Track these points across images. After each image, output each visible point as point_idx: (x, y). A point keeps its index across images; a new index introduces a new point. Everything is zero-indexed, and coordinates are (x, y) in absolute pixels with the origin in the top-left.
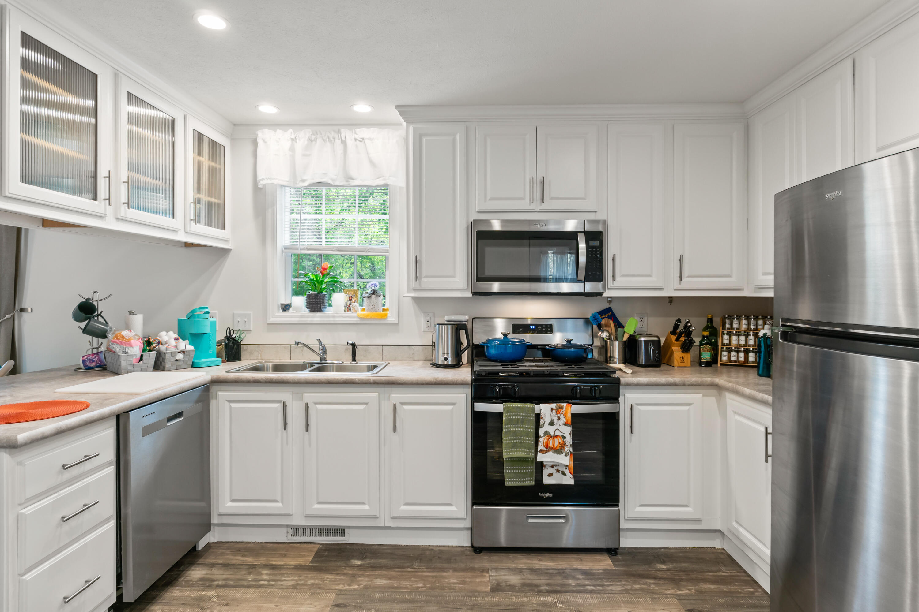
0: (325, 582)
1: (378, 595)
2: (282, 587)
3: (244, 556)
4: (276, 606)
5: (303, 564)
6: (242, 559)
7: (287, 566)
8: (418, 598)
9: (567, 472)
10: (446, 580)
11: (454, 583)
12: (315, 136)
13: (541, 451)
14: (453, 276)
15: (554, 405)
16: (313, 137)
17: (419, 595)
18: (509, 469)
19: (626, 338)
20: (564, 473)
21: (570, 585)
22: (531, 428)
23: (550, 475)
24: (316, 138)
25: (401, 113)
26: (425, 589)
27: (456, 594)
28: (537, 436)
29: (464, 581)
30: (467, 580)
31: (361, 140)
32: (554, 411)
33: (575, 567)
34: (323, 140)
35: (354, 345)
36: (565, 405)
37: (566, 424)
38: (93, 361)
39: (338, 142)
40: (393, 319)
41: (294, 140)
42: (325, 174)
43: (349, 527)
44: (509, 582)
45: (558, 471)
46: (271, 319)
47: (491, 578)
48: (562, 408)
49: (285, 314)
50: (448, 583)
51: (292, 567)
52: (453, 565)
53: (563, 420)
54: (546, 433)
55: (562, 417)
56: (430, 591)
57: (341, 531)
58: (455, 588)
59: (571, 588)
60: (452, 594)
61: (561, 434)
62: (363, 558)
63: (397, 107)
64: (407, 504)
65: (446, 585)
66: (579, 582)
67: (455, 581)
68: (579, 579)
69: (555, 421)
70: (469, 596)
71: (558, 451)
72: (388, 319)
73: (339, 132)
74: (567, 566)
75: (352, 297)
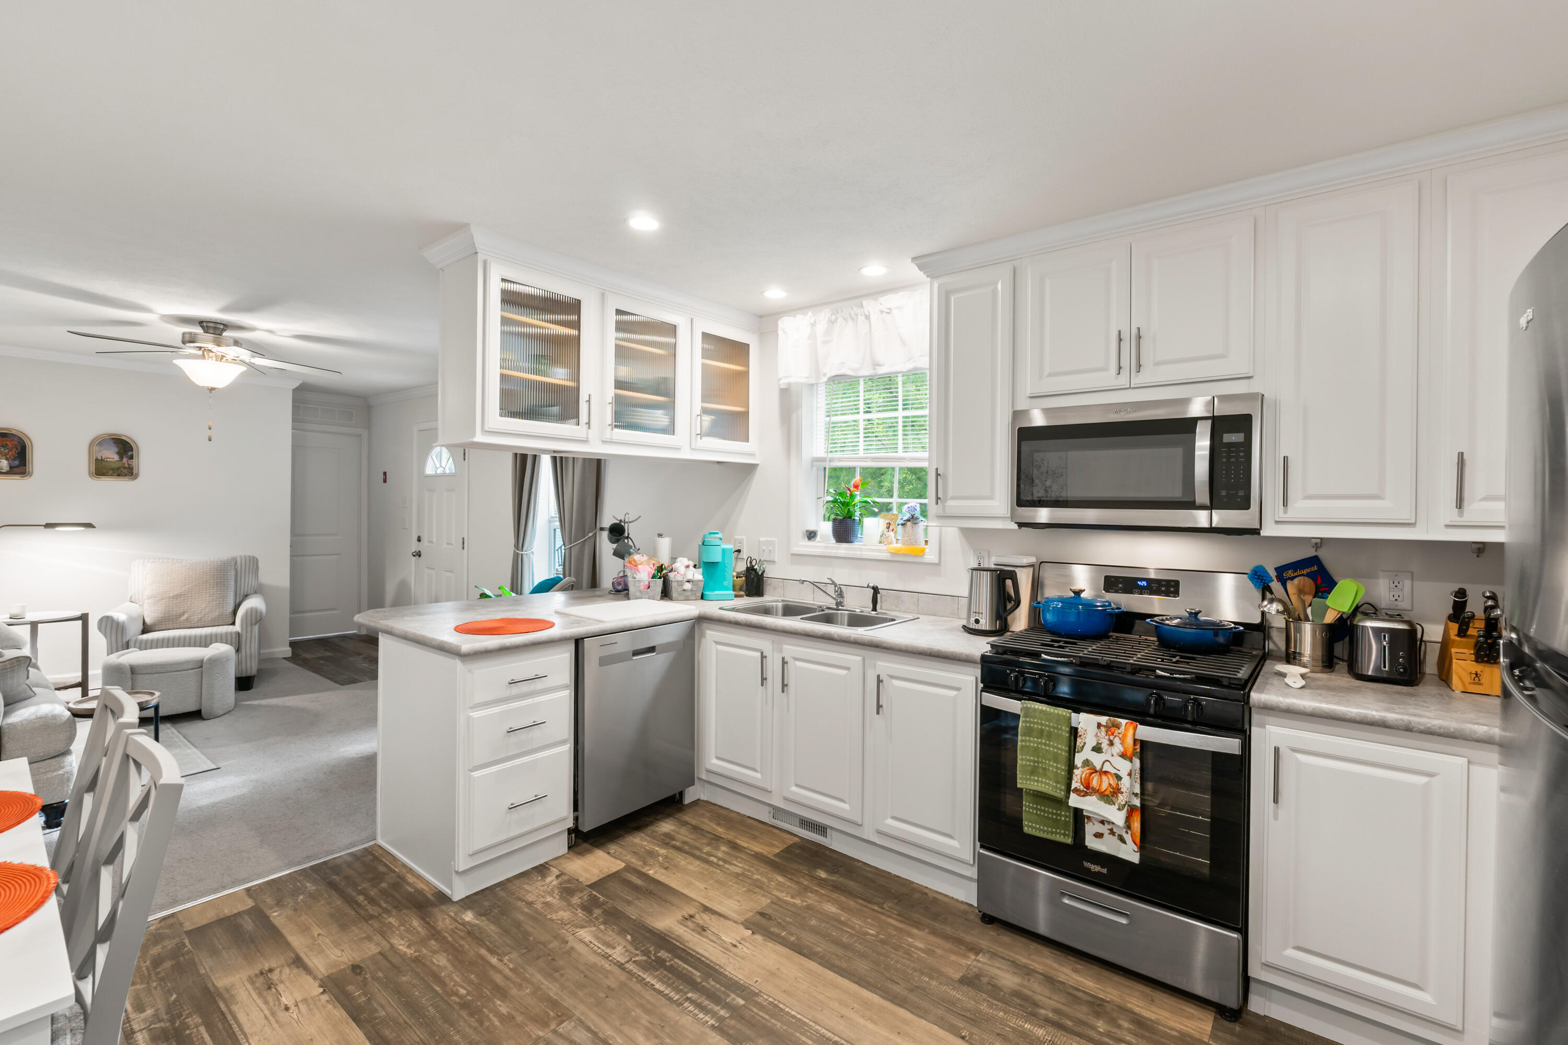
0: (772, 883)
1: (813, 922)
2: (726, 870)
3: (718, 824)
4: (705, 888)
5: (765, 853)
6: (715, 827)
7: (748, 850)
8: (856, 946)
9: (1128, 838)
10: (910, 940)
11: (917, 948)
12: (835, 316)
13: (1076, 791)
15: (1104, 720)
16: (834, 317)
17: (860, 943)
20: (1122, 840)
21: (1094, 1028)
22: (1061, 750)
23: (1099, 835)
24: (837, 318)
25: (920, 267)
26: (874, 938)
27: (908, 962)
29: (933, 951)
30: (939, 952)
31: (889, 311)
32: (1103, 729)
33: (1129, 1005)
34: (845, 319)
35: (876, 590)
36: (1124, 722)
37: (1123, 756)
38: (620, 584)
39: (861, 318)
40: (932, 557)
41: (813, 325)
44: (997, 979)
45: (1112, 832)
46: (795, 549)
47: (975, 963)
48: (1118, 726)
49: (811, 543)
50: (910, 945)
51: (753, 853)
52: (936, 924)
53: (1118, 748)
54: (1087, 763)
55: (1117, 741)
56: (878, 944)
58: (913, 955)
59: (1093, 1034)
60: (903, 960)
61: (1113, 771)
62: (831, 872)
63: (914, 259)
64: (894, 818)
65: (905, 946)
66: (1114, 1030)
67: (921, 946)
68: (1119, 1027)
69: (1105, 746)
70: (922, 973)
71: (1109, 797)
72: (926, 557)
73: (861, 306)
74: (1115, 999)
75: (890, 524)
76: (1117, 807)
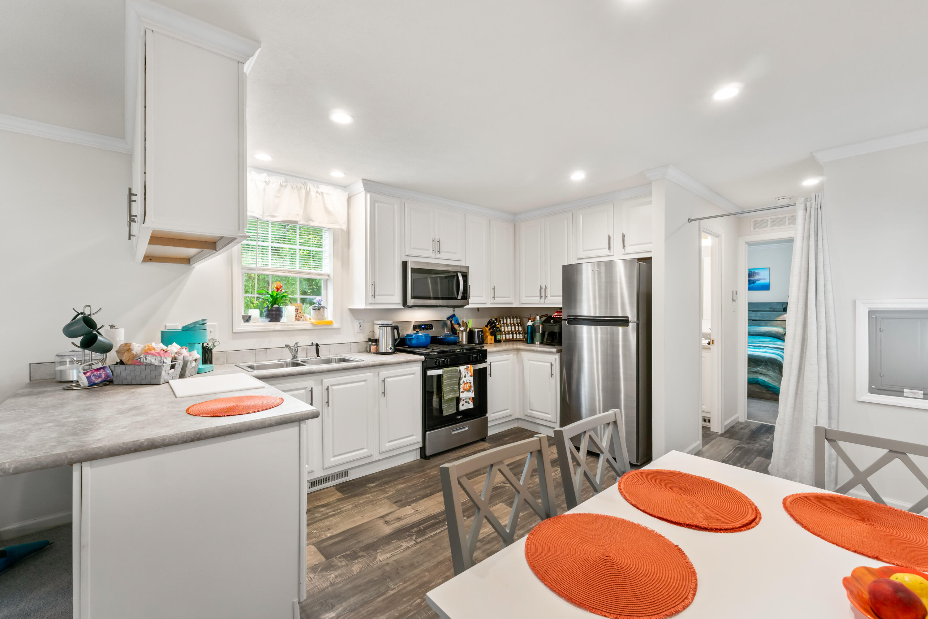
9: (470, 401)
12: (286, 183)
13: (462, 392)
14: (393, 295)
15: (465, 367)
16: (284, 184)
18: (445, 406)
19: (468, 331)
20: (469, 403)
22: (456, 381)
23: (463, 405)
24: (287, 185)
25: (364, 184)
28: (459, 384)
31: (321, 193)
32: (466, 369)
34: (292, 187)
35: (317, 345)
36: (469, 365)
37: (471, 376)
39: (303, 191)
40: (337, 325)
41: (267, 183)
42: (297, 215)
43: (350, 469)
45: (466, 402)
46: (237, 329)
48: (468, 367)
49: (247, 324)
53: (470, 374)
54: (464, 382)
55: (469, 372)
57: (345, 473)
61: (469, 382)
63: (363, 179)
64: (389, 442)
69: (466, 375)
71: (468, 391)
72: (334, 325)
73: (305, 184)
75: (298, 309)
76: (471, 392)
